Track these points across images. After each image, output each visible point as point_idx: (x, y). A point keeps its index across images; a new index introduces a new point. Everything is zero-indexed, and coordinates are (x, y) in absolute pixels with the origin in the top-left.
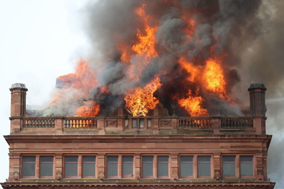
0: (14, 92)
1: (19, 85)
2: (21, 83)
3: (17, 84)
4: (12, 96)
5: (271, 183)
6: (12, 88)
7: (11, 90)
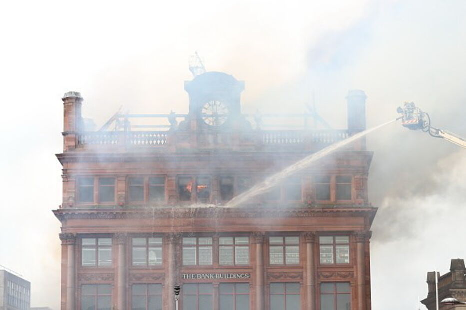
0: (67, 101)
1: (73, 94)
2: (76, 92)
3: (71, 93)
4: (65, 107)
5: (373, 208)
6: (65, 97)
7: (64, 100)
